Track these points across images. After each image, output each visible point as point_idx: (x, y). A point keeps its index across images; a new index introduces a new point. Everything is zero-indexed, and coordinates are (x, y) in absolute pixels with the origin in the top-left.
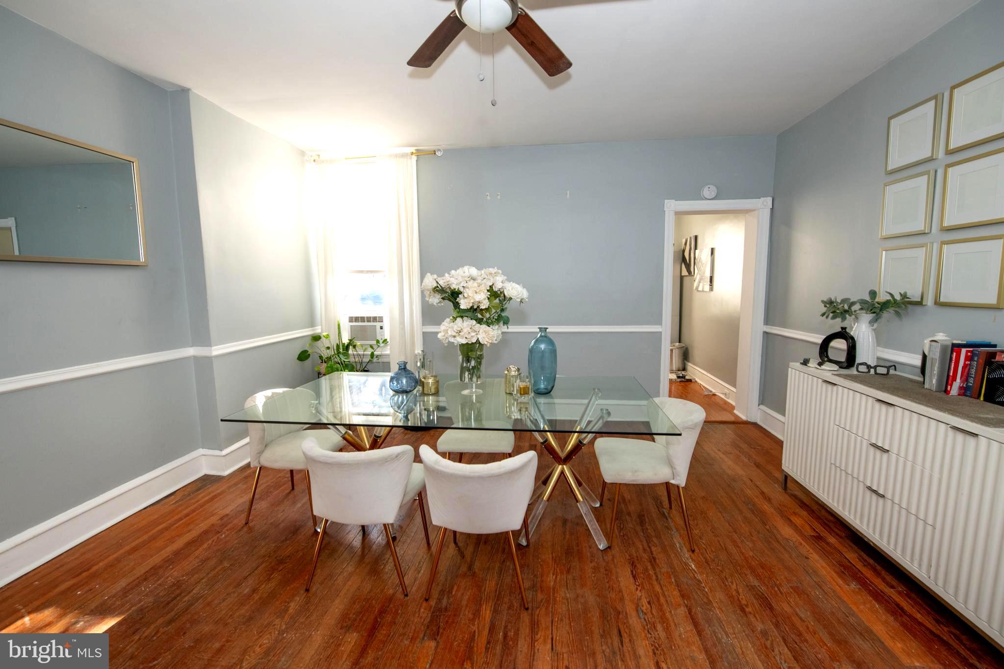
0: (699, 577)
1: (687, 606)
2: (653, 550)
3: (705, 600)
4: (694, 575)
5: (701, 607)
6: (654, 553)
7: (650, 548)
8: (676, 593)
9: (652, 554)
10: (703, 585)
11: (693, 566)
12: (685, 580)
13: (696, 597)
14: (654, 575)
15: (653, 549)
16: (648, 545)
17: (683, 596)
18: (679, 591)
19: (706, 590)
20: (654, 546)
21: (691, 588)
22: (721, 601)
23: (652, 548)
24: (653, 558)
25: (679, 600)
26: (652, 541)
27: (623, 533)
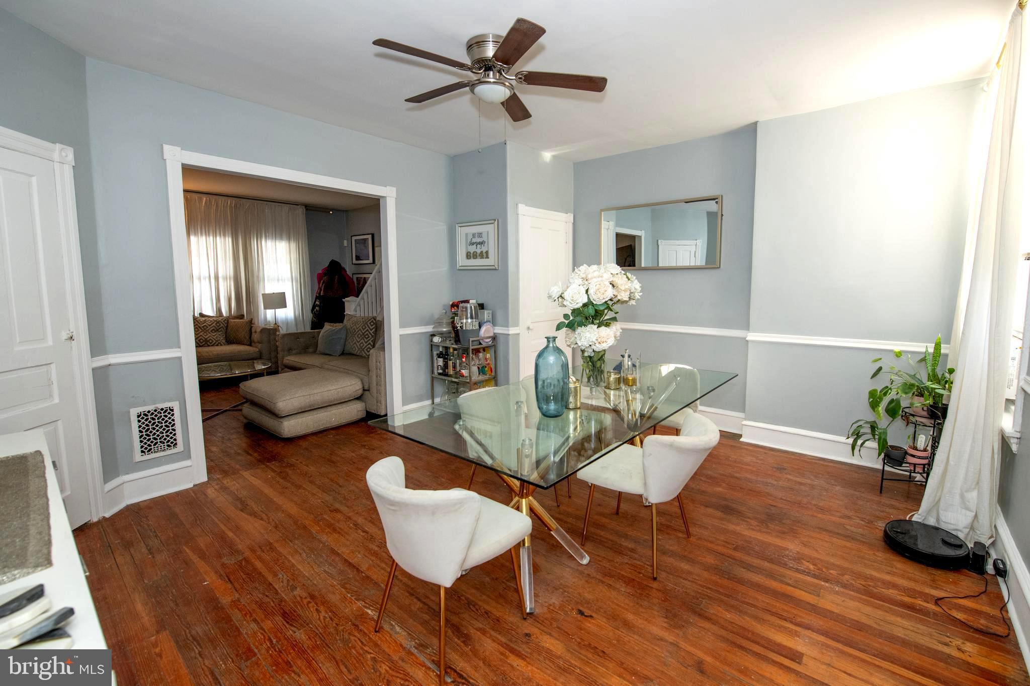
0: (360, 604)
1: (362, 572)
2: (419, 603)
3: (348, 586)
4: (365, 603)
5: (350, 578)
6: (415, 600)
7: (424, 603)
8: (374, 577)
9: (417, 598)
10: (353, 598)
11: (369, 612)
12: (373, 592)
13: (357, 584)
14: (401, 578)
15: (419, 605)
16: (428, 605)
17: (368, 577)
18: (373, 580)
19: (349, 595)
20: (422, 609)
21: (363, 589)
22: (334, 593)
23: (421, 605)
24: (413, 595)
25: (370, 573)
26: (426, 613)
27: (463, 600)
